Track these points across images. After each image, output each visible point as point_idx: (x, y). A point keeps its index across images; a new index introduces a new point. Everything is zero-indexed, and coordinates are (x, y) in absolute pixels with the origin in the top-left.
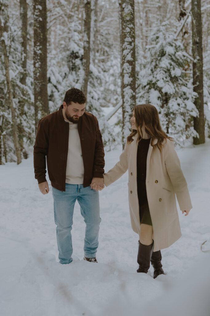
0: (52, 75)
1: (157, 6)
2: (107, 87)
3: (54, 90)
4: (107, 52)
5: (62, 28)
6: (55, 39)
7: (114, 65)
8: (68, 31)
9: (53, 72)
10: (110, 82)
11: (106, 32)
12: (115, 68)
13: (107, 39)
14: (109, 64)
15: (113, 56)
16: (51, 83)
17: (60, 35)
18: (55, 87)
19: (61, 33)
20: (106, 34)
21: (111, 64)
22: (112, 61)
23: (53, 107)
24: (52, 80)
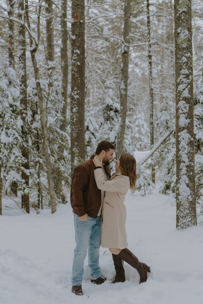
0: (90, 124)
1: (172, 73)
2: (133, 135)
3: (92, 136)
4: (132, 109)
5: (98, 90)
6: (93, 99)
7: (139, 118)
8: (103, 93)
9: (91, 121)
10: (136, 131)
11: (132, 94)
12: (140, 120)
13: (133, 100)
14: (135, 117)
15: (138, 111)
16: (89, 130)
17: (96, 96)
18: (93, 134)
19: (97, 94)
20: (132, 96)
21: (137, 117)
22: (137, 115)
23: (90, 152)
24: (89, 128)
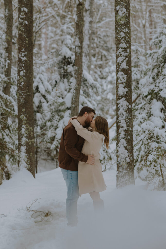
0: (41, 83)
1: (162, 5)
2: (103, 96)
3: (43, 100)
4: (105, 56)
5: (54, 29)
6: (46, 42)
8: (61, 33)
9: (41, 80)
10: (108, 91)
11: (104, 34)
13: (105, 42)
14: (107, 70)
15: (111, 61)
16: (39, 92)
17: (52, 37)
18: (44, 96)
19: (53, 35)
20: (105, 36)
21: (109, 70)
22: (110, 66)
23: (40, 120)
24: (40, 89)
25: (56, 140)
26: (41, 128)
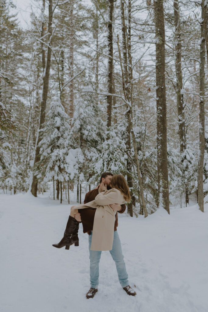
0: (187, 154)
3: (189, 164)
9: (188, 152)
16: (187, 159)
18: (190, 162)
23: (187, 175)
24: (187, 158)
25: (195, 187)
26: (188, 180)
